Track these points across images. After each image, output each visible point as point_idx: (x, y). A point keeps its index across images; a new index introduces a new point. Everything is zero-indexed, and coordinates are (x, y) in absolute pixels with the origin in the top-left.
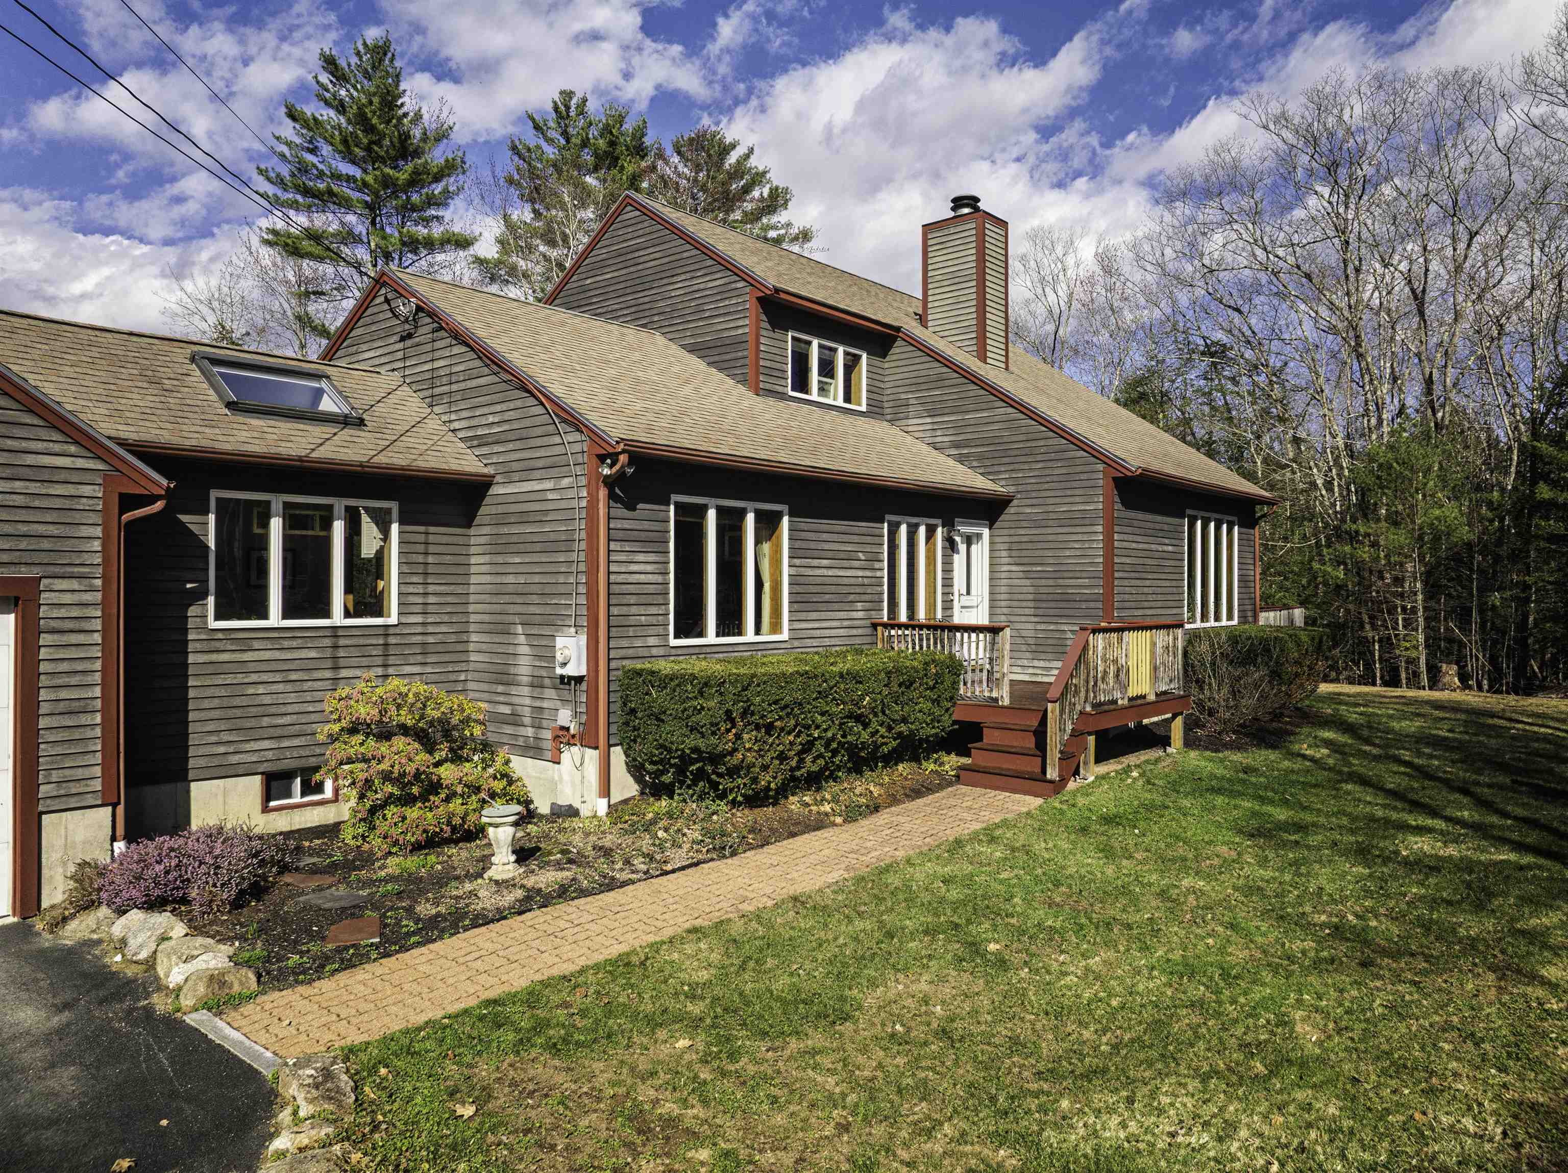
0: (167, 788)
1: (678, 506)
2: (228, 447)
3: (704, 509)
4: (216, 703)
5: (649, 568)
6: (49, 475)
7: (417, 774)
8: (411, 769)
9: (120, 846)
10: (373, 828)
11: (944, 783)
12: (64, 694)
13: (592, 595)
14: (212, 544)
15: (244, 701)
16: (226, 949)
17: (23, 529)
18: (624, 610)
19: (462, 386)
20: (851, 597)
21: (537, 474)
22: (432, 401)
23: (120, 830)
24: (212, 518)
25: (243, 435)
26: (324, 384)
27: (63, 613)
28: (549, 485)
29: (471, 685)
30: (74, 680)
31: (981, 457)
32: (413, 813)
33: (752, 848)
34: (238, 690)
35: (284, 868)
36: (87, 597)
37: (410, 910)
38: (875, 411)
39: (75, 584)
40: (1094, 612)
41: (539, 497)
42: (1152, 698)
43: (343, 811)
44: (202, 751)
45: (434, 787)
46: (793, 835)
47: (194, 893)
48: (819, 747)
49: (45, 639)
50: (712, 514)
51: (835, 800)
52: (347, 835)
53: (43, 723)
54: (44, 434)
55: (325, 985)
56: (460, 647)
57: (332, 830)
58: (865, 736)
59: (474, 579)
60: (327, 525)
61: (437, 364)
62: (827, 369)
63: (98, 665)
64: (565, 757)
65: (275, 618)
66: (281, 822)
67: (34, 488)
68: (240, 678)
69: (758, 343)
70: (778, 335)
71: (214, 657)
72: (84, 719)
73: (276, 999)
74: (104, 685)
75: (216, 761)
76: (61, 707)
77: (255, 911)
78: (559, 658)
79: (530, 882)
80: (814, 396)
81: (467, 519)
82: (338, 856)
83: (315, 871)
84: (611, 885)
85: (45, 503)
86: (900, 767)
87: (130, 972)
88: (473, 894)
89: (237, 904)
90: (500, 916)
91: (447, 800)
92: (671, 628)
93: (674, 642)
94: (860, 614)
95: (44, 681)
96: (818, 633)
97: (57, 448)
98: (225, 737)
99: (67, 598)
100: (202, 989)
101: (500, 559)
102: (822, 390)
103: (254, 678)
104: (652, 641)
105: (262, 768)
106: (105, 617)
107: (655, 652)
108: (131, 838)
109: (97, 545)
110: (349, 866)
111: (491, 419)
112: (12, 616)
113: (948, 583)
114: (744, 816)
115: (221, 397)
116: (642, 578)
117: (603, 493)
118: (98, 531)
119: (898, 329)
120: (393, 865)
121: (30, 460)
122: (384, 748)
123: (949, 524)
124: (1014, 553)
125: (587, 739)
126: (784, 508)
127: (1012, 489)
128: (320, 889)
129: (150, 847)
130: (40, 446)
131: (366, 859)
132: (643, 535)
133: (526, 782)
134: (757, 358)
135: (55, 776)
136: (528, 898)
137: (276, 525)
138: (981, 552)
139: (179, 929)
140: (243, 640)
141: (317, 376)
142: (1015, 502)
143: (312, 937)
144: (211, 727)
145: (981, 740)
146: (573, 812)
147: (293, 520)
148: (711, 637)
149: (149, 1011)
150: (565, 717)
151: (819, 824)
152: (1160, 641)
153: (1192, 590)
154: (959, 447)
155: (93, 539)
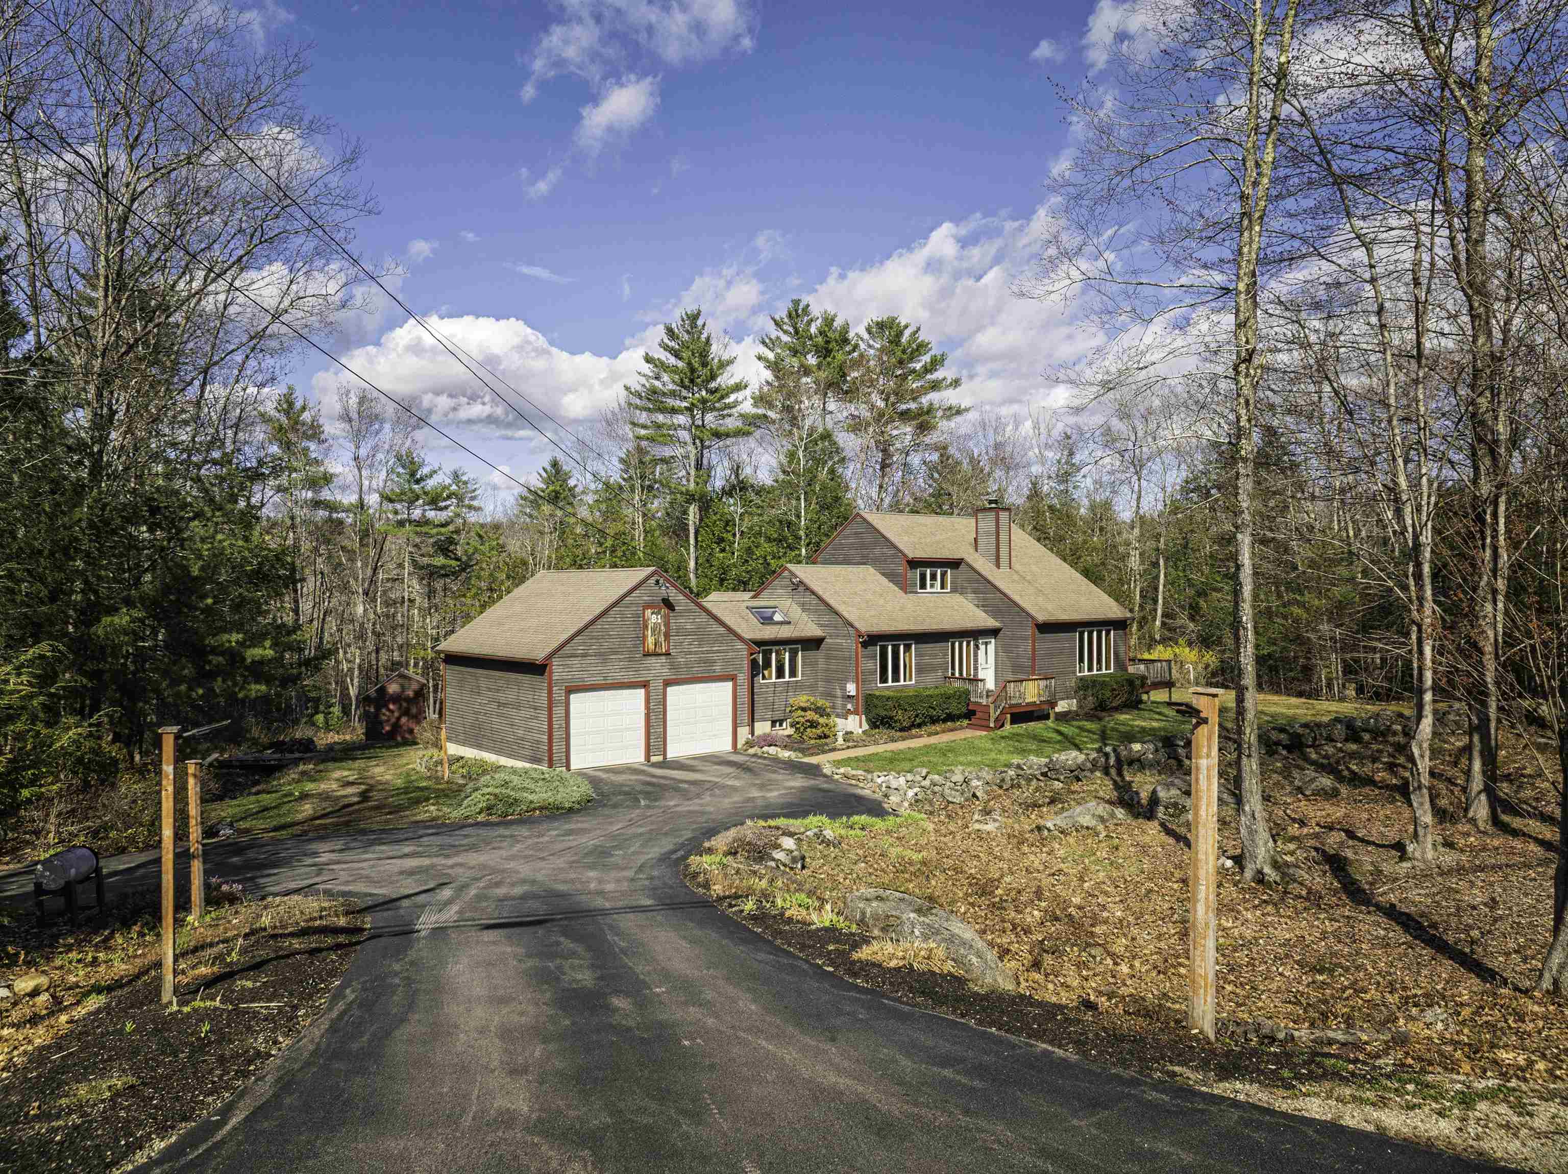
1: (880, 646)
2: (766, 637)
3: (888, 646)
4: (762, 702)
5: (872, 665)
6: (738, 650)
9: (750, 735)
11: (963, 728)
12: (739, 700)
13: (857, 673)
14: (761, 663)
15: (767, 701)
16: (791, 752)
17: (735, 663)
18: (866, 677)
19: (815, 608)
20: (937, 669)
21: (840, 637)
22: (804, 610)
23: (750, 732)
24: (761, 655)
25: (768, 633)
26: (777, 609)
27: (740, 681)
28: (844, 641)
31: (992, 611)
33: (901, 740)
34: (766, 698)
36: (743, 678)
37: (823, 748)
38: (954, 590)
39: (741, 675)
40: (1029, 672)
41: (840, 644)
42: (1038, 702)
43: (790, 732)
44: (759, 714)
48: (921, 716)
49: (737, 688)
50: (890, 648)
53: (737, 706)
54: (738, 641)
56: (816, 685)
58: (935, 713)
59: (820, 666)
60: (785, 654)
61: (807, 600)
62: (933, 577)
63: (745, 693)
64: (848, 718)
65: (774, 680)
67: (736, 653)
68: (767, 695)
69: (907, 576)
70: (914, 570)
71: (763, 690)
74: (748, 697)
75: (762, 717)
78: (848, 690)
80: (928, 589)
81: (818, 649)
84: (866, 745)
85: (739, 657)
86: (949, 723)
90: (843, 749)
92: (879, 681)
93: (879, 685)
94: (941, 674)
95: (737, 697)
96: (925, 682)
97: (740, 644)
98: (764, 711)
99: (740, 678)
101: (827, 661)
102: (932, 586)
103: (769, 695)
104: (873, 685)
105: (771, 719)
106: (745, 683)
107: (874, 688)
111: (824, 621)
112: (732, 683)
113: (976, 661)
114: (899, 734)
115: (758, 620)
116: (870, 668)
117: (859, 645)
118: (745, 661)
119: (961, 559)
120: (812, 742)
121: (736, 647)
122: (806, 714)
123: (976, 640)
125: (856, 712)
126: (912, 643)
127: (1002, 625)
130: (737, 644)
131: (804, 741)
132: (870, 656)
134: (905, 581)
135: (740, 718)
137: (773, 655)
138: (991, 648)
140: (767, 686)
141: (774, 607)
142: (1003, 630)
144: (762, 707)
145: (978, 715)
146: (851, 733)
147: (777, 653)
148: (890, 683)
149: (785, 760)
150: (849, 707)
152: (1042, 683)
153: (1081, 660)
154: (984, 606)
155: (746, 664)
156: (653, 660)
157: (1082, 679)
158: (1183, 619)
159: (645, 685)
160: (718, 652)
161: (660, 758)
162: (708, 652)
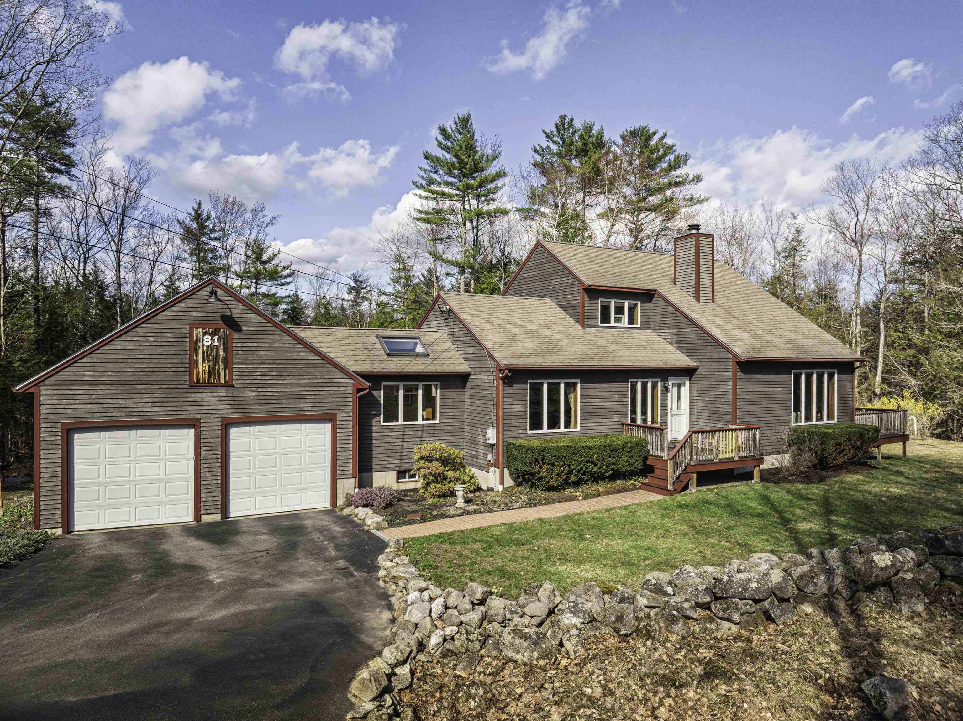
0: (368, 474)
1: (530, 383)
2: (385, 370)
3: (542, 384)
4: (383, 448)
5: (519, 406)
6: (339, 385)
7: (439, 474)
8: (437, 472)
9: (357, 490)
10: (427, 490)
11: (635, 488)
12: (343, 446)
13: (498, 417)
14: (382, 402)
15: (392, 448)
16: (382, 518)
17: (333, 400)
18: (509, 421)
19: (462, 339)
20: (611, 413)
21: (483, 373)
22: (454, 342)
23: (357, 486)
24: (382, 391)
25: (391, 365)
26: (417, 340)
27: (343, 423)
28: (486, 377)
29: (465, 444)
30: (345, 442)
31: (687, 349)
32: (438, 486)
33: (543, 505)
34: (390, 444)
35: (400, 500)
36: (349, 418)
37: (430, 513)
38: (645, 326)
39: (345, 415)
40: (728, 420)
41: (483, 381)
42: (736, 459)
43: (419, 485)
44: (377, 463)
45: (446, 478)
46: (560, 502)
47: (375, 504)
48: (575, 472)
49: (338, 430)
50: (545, 387)
51: (582, 492)
52: (421, 491)
53: (338, 454)
54: (338, 373)
55: (404, 528)
56: (461, 430)
57: (416, 490)
58: (595, 469)
59: (466, 407)
60: (417, 390)
61: (455, 330)
62: (619, 310)
63: (351, 438)
64: (490, 470)
65: (401, 422)
66: (403, 487)
67: (336, 388)
68: (390, 441)
69: (583, 306)
70: (593, 301)
71: (383, 434)
72: (348, 453)
73: (391, 529)
74: (353, 443)
75: (383, 466)
76: (342, 449)
77: (390, 510)
78: (487, 437)
79: (467, 508)
80: (612, 324)
81: (464, 387)
82: (417, 498)
83: (409, 501)
84: (491, 511)
85: (339, 392)
86: (618, 481)
87: (359, 522)
88: (449, 510)
89: (386, 507)
90: (454, 516)
91: (449, 482)
92: (528, 427)
93: (529, 432)
94: (616, 420)
95: (338, 442)
96: (594, 428)
97: (341, 377)
98: (386, 459)
99: (344, 419)
100: (375, 525)
101: (473, 401)
102: (617, 320)
103: (394, 440)
104: (520, 432)
105: (397, 469)
106: (353, 424)
107: (521, 435)
108: (360, 487)
109: (351, 404)
110: (419, 500)
111: (471, 352)
112: (330, 424)
113: (664, 405)
114: (545, 495)
115: (385, 351)
116: (516, 410)
117: (501, 382)
118: (351, 399)
119: (655, 291)
120: (430, 501)
121: (335, 381)
122: (430, 465)
123: (665, 380)
124: (699, 392)
125: (496, 465)
126: (578, 381)
127: (698, 363)
128: (409, 506)
129: (364, 490)
130: (337, 377)
131: (424, 499)
132: (517, 395)
133: (478, 478)
134: (583, 313)
135: (341, 469)
136: (463, 512)
137: (401, 392)
138: (685, 391)
139: (371, 512)
140: (391, 429)
141: (415, 338)
142: (699, 370)
143: (403, 516)
144: (382, 455)
145: (653, 472)
146: (492, 489)
147: (406, 390)
148: (545, 430)
149: (363, 530)
150: (490, 457)
151: (574, 499)
152: (742, 436)
153: (797, 408)
154: (679, 344)
155: (350, 402)
156: (206, 393)
157: (795, 430)
158: (904, 376)
159: (193, 424)
160: (307, 385)
161: (217, 518)
162: (292, 385)
